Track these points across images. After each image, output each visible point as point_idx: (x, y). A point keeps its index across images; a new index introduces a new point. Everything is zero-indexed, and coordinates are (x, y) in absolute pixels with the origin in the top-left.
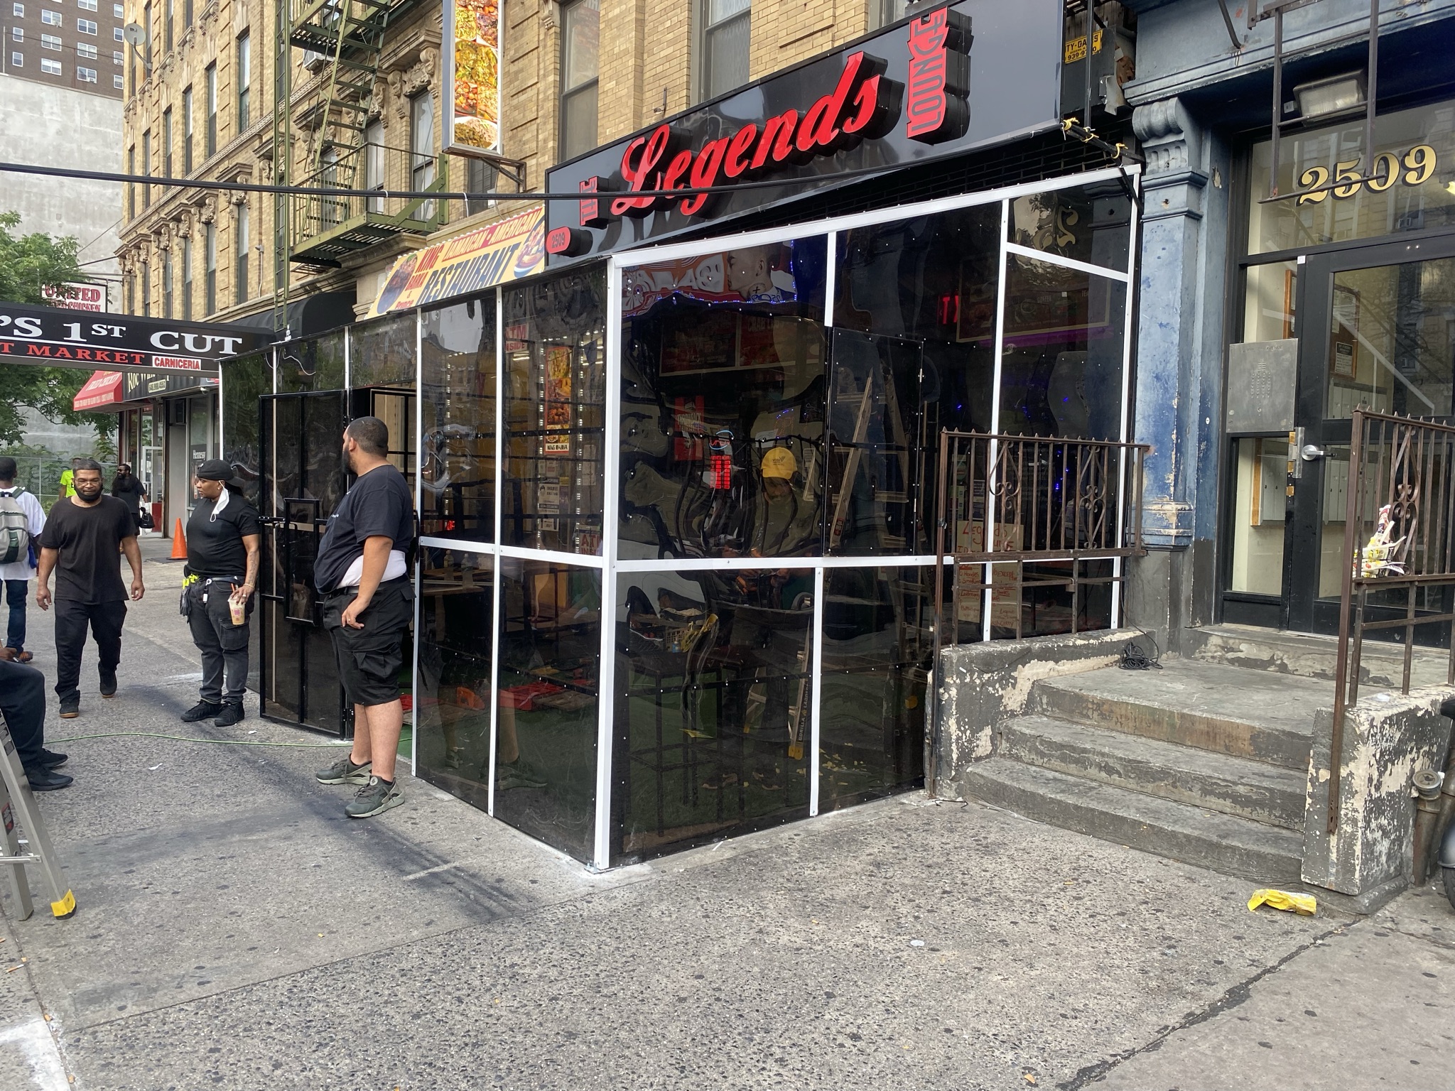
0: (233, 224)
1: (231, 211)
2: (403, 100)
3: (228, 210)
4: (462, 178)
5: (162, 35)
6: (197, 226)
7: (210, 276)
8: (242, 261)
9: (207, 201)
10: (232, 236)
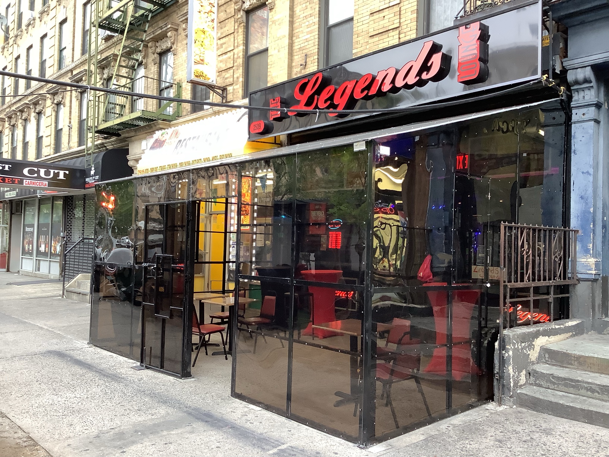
0: (54, 114)
1: (54, 107)
2: (156, 55)
3: (52, 107)
4: (190, 94)
5: (16, 21)
6: (33, 115)
7: (39, 139)
8: (58, 133)
9: (40, 102)
10: (53, 119)
